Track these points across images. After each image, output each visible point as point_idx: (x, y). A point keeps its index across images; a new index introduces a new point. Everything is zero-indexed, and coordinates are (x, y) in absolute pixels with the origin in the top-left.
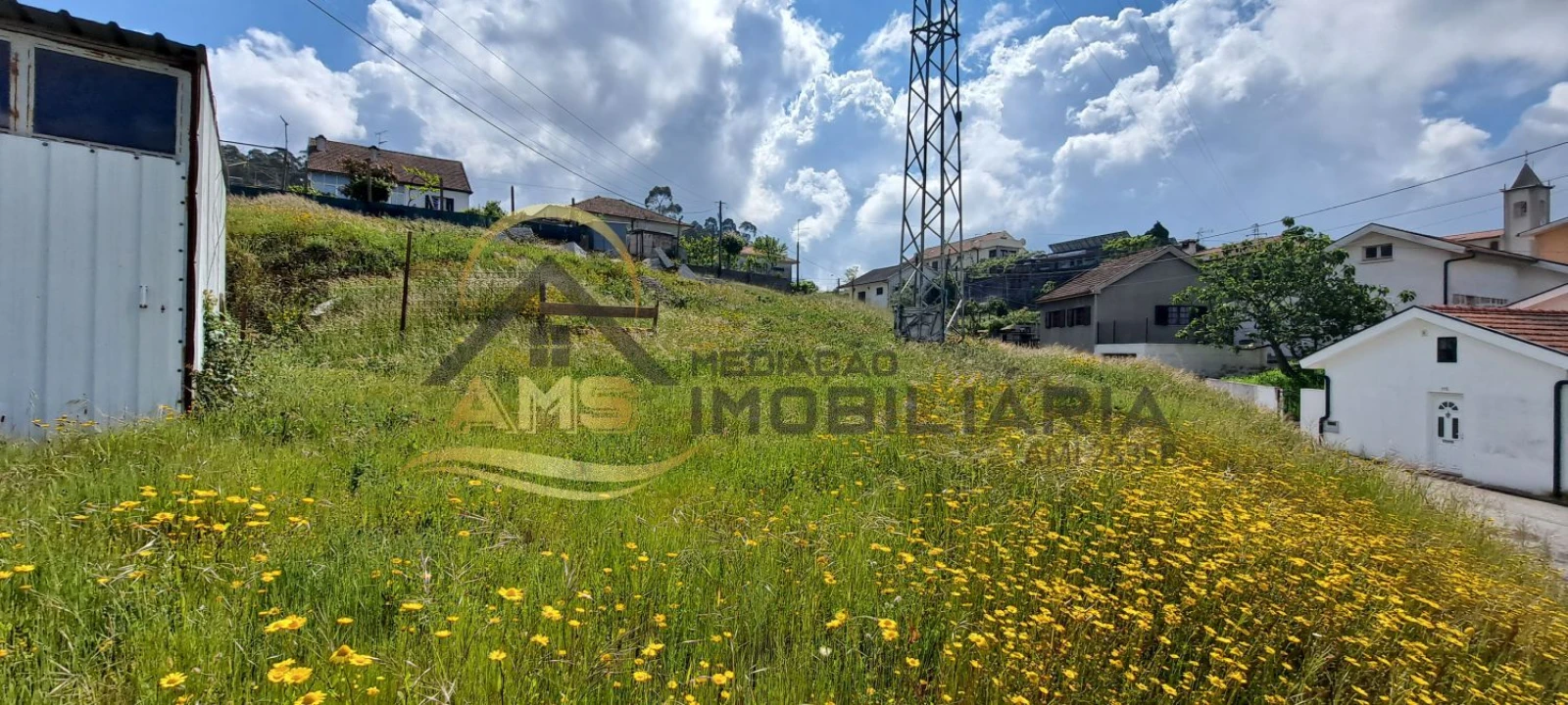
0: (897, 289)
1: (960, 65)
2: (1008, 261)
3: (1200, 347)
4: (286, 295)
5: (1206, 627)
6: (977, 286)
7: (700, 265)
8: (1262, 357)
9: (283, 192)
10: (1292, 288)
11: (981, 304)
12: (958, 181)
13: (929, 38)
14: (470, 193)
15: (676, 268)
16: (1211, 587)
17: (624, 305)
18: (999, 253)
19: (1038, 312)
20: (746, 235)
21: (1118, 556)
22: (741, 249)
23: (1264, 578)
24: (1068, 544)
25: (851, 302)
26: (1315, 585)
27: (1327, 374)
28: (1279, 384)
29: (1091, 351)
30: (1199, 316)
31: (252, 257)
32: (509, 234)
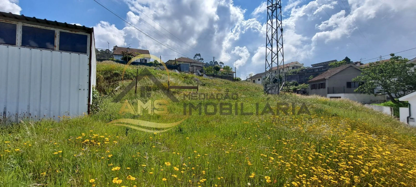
0: (264, 79)
1: (282, 15)
2: (298, 70)
3: (362, 94)
4: (109, 85)
5: (369, 184)
6: (289, 78)
7: (209, 74)
8: (384, 97)
9: (108, 60)
10: (394, 76)
11: (290, 83)
12: (282, 48)
13: (272, 9)
15: (202, 75)
16: (370, 171)
17: (189, 86)
18: (295, 68)
19: (308, 85)
20: (221, 66)
21: (338, 160)
22: (220, 69)
23: (388, 169)
24: (322, 156)
25: (251, 84)
26: (407, 172)
27: (409, 103)
28: (391, 106)
29: (326, 96)
30: (362, 85)
31: (102, 76)
32: (160, 68)
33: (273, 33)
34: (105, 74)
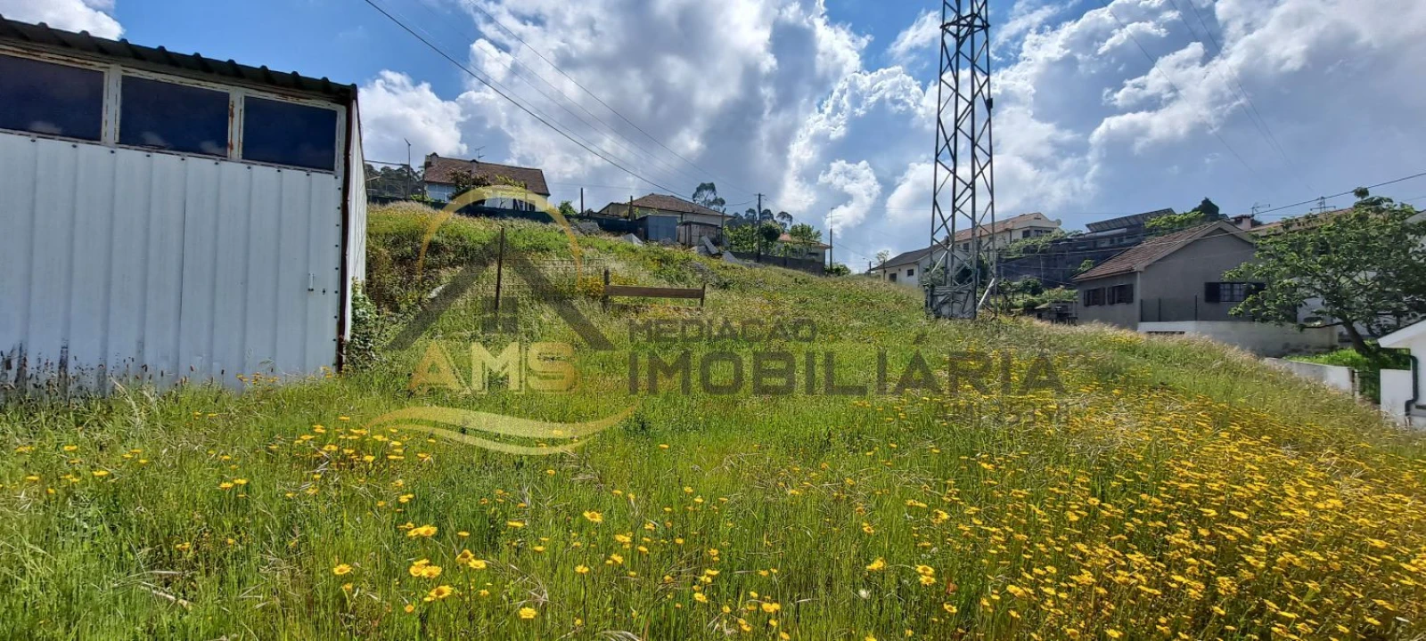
0: (927, 270)
1: (991, 55)
2: (1042, 241)
3: (1256, 324)
4: (409, 282)
5: (1266, 601)
6: (1009, 266)
7: (741, 251)
8: (1332, 335)
9: (406, 200)
10: (1367, 262)
11: (1014, 283)
12: (989, 166)
13: (959, 31)
14: (548, 195)
15: (720, 254)
16: (1271, 561)
17: (675, 287)
18: (1033, 233)
19: (1075, 291)
20: (783, 224)
21: (1165, 525)
22: (779, 236)
23: (1334, 557)
24: (1109, 510)
25: (883, 283)
26: (1399, 569)
27: (1413, 354)
28: (1352, 364)
29: (1134, 328)
30: (1256, 292)
31: (385, 252)
32: (579, 229)
33: (959, 114)
34: (396, 243)
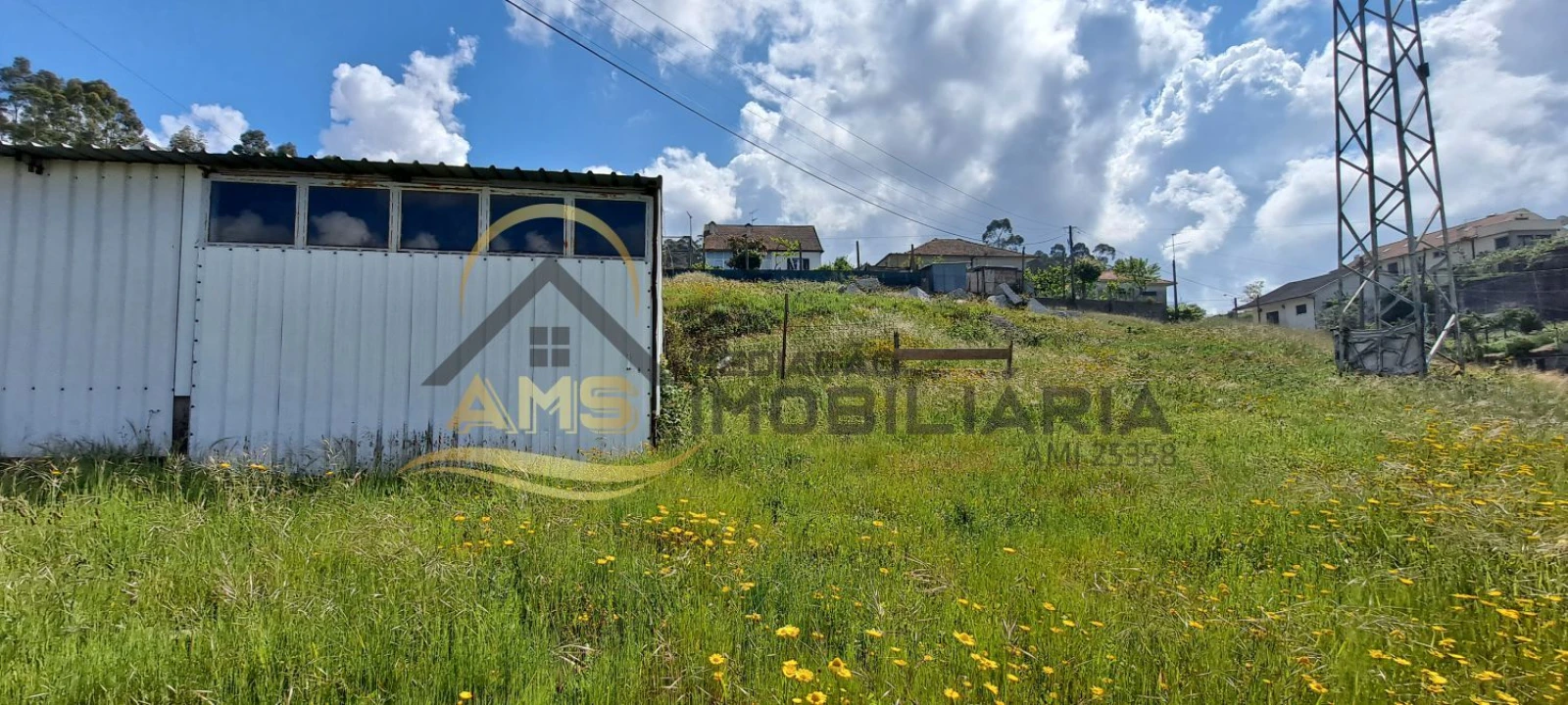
0: (1331, 305)
2: (1533, 252)
4: (700, 353)
7: (1049, 296)
9: (692, 271)
11: (1487, 316)
14: (822, 251)
15: (1024, 304)
17: (973, 346)
18: (1514, 240)
20: (1103, 259)
22: (1099, 275)
25: (1260, 329)
32: (859, 286)
33: (1372, 92)
